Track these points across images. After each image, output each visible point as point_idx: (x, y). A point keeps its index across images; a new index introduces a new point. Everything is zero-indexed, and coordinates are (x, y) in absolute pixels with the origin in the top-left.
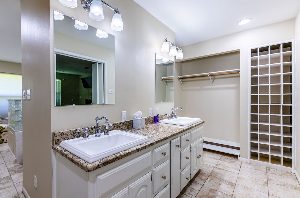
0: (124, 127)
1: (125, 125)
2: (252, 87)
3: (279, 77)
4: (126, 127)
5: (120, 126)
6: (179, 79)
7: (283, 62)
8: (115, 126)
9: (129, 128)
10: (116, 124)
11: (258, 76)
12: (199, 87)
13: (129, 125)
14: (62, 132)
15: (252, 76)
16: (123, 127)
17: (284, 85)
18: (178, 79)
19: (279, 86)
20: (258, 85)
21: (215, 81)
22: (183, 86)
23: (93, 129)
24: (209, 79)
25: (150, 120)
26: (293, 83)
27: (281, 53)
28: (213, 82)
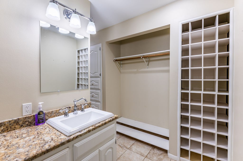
2: (182, 70)
3: (213, 58)
6: (115, 61)
7: (218, 39)
11: (190, 56)
12: (135, 70)
15: (183, 57)
17: (219, 69)
18: (114, 61)
19: (214, 70)
20: (190, 68)
21: (151, 63)
22: (121, 69)
24: (144, 62)
25: (21, 123)
26: (230, 66)
27: (217, 28)
28: (148, 65)
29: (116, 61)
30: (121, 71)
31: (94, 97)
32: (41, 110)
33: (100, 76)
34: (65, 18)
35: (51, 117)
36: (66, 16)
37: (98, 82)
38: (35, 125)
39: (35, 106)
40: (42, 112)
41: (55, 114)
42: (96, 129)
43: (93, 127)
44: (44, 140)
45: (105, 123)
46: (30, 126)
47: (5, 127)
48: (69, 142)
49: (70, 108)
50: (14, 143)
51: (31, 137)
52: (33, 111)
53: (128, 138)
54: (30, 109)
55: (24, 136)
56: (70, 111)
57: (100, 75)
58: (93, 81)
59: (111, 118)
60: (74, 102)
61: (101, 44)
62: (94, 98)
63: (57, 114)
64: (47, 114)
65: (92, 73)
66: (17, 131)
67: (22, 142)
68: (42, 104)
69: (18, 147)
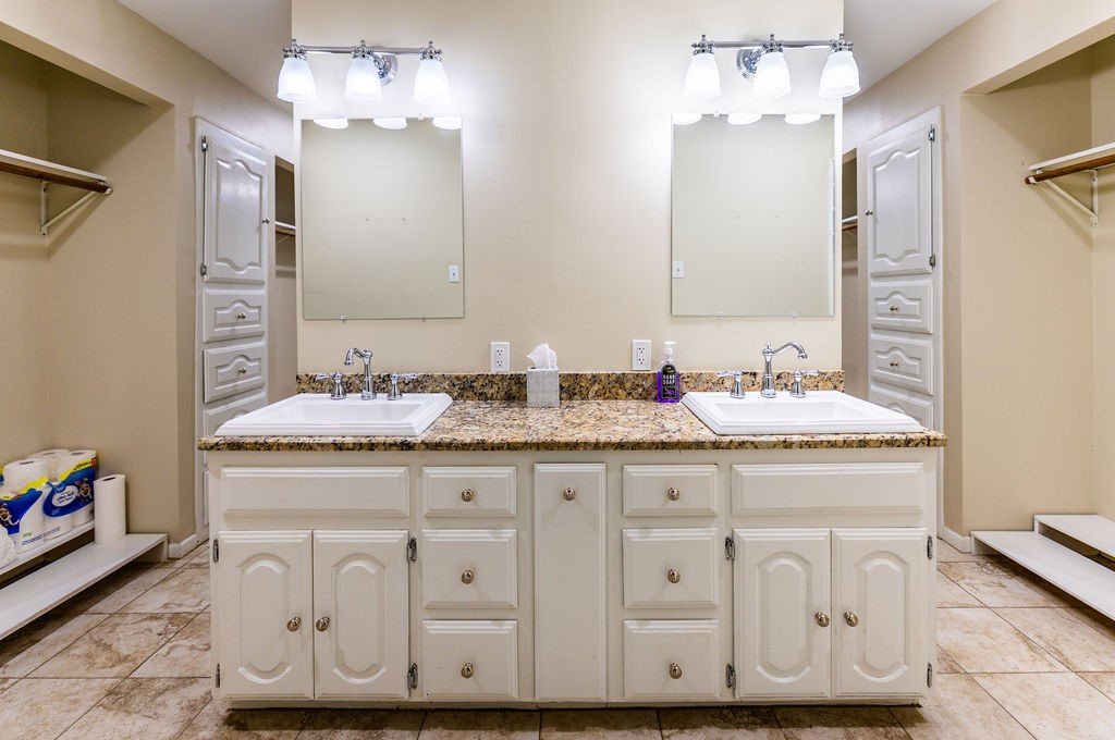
0: (492, 391)
1: (496, 387)
4: (503, 393)
5: (474, 384)
6: (1032, 180)
8: (456, 382)
9: (514, 397)
10: (458, 378)
13: (514, 387)
14: (310, 374)
16: (489, 391)
18: (1028, 182)
22: (1095, 220)
23: (384, 381)
25: (628, 385)
29: (1038, 178)
30: (1095, 233)
31: (901, 368)
32: (671, 361)
33: (929, 268)
34: (744, 75)
35: (694, 389)
36: (744, 69)
37: (920, 299)
38: (655, 399)
39: (657, 350)
40: (673, 368)
41: (706, 386)
42: (816, 447)
43: (806, 439)
44: (663, 426)
45: (863, 444)
46: (646, 399)
47: (600, 387)
48: (718, 448)
49: (755, 374)
50: (611, 416)
51: (641, 417)
52: (654, 363)
53: (1106, 632)
54: (647, 355)
55: (629, 411)
56: (756, 386)
57: (933, 265)
58: (895, 293)
59: (903, 433)
60: (764, 353)
61: (937, 111)
62: (899, 372)
63: (714, 384)
64: (686, 380)
65: (895, 258)
66: (621, 402)
67: (623, 419)
68: (672, 346)
69: (616, 424)
